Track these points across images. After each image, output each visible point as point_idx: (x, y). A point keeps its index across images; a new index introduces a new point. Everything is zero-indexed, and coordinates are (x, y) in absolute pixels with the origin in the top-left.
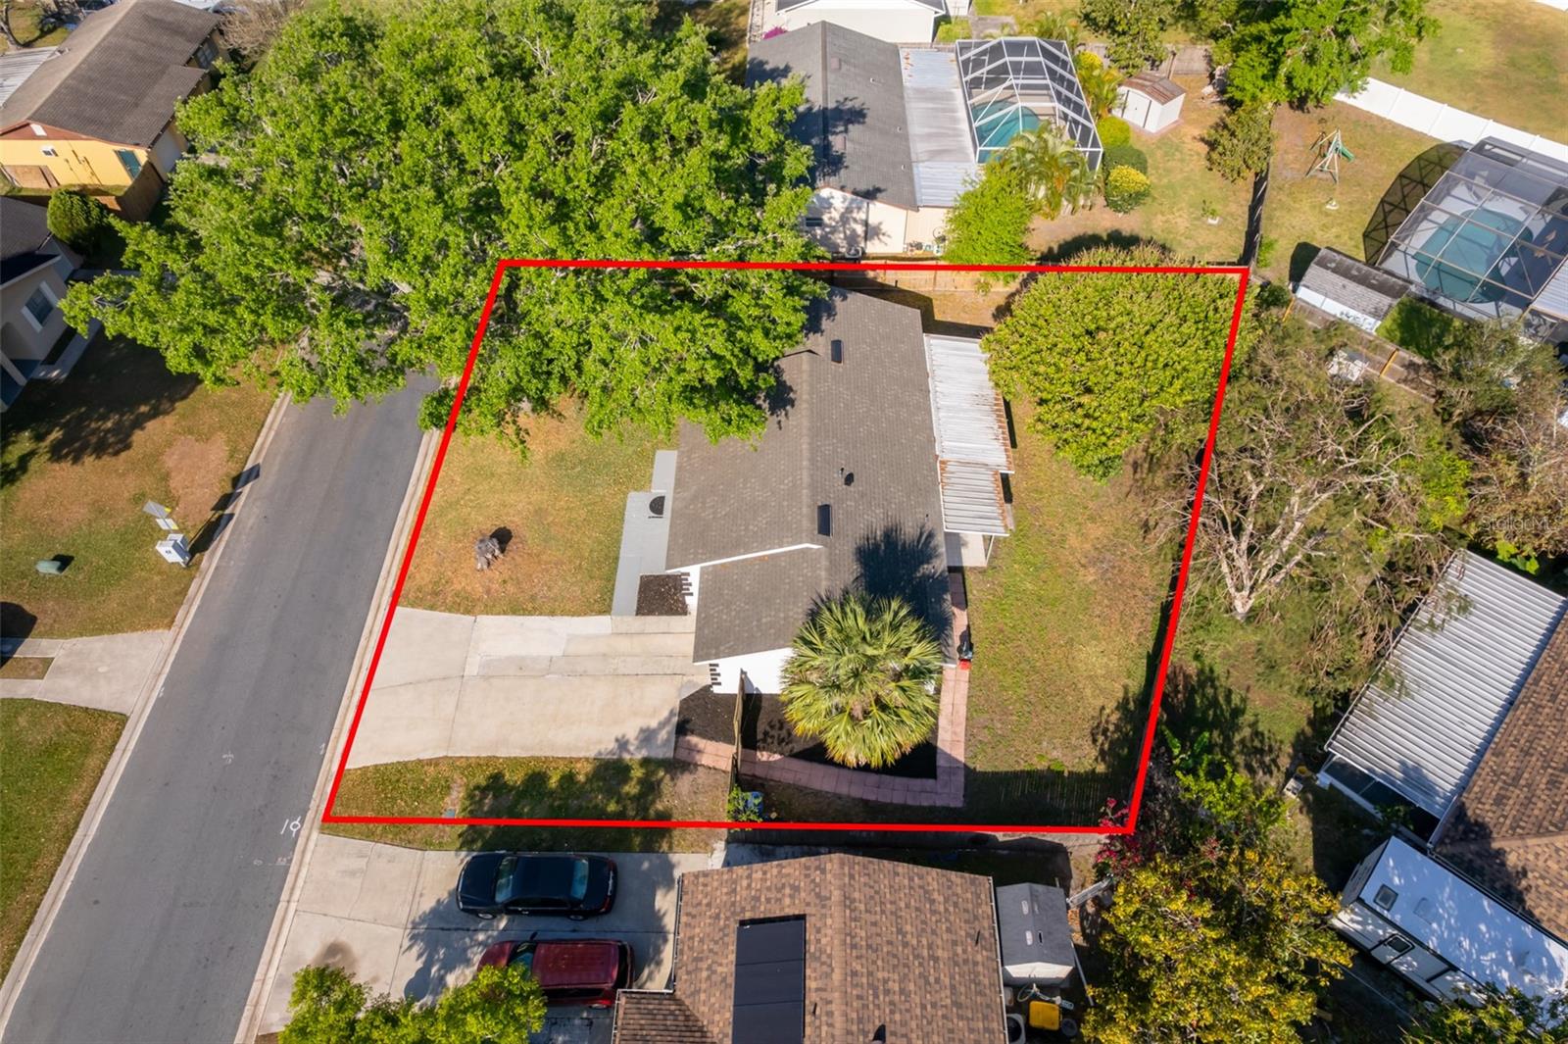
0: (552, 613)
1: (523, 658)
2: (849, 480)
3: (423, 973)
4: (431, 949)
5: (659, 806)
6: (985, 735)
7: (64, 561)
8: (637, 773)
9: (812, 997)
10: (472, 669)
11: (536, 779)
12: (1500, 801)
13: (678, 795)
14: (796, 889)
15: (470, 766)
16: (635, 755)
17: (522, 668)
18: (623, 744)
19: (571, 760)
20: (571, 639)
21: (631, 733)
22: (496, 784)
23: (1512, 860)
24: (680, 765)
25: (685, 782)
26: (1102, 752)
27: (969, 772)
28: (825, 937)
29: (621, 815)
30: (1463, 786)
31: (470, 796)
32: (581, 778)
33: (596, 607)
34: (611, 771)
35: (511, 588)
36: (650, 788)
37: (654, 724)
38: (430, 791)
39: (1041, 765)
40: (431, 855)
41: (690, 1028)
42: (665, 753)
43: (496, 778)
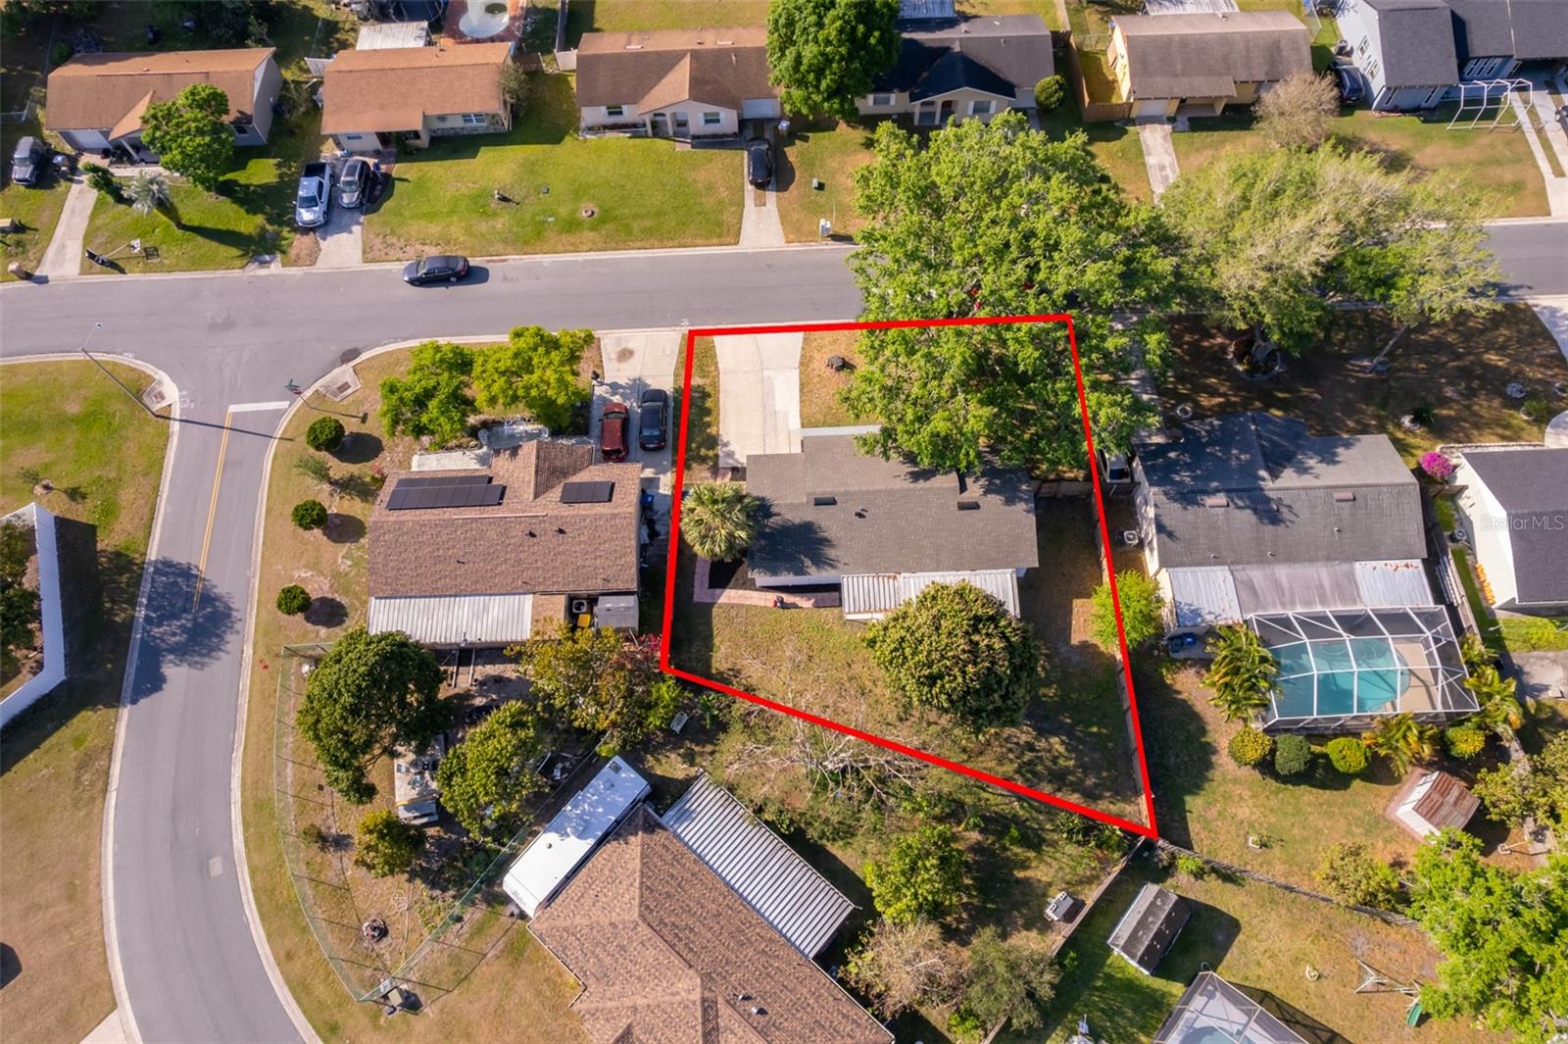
0: (802, 402)
1: (773, 394)
2: (860, 515)
3: (621, 387)
4: (629, 387)
5: (695, 465)
6: (733, 613)
7: (821, 187)
8: (711, 453)
10: (766, 373)
11: (709, 412)
12: (664, 846)
13: (700, 472)
15: (715, 385)
16: (720, 451)
17: (768, 394)
18: (726, 445)
19: (718, 425)
20: (786, 414)
21: (731, 448)
22: (705, 395)
23: (632, 839)
24: (715, 471)
25: (708, 474)
26: (722, 673)
27: (712, 605)
29: (691, 450)
30: (677, 837)
31: (700, 387)
32: (709, 430)
33: (806, 421)
34: (713, 442)
35: (816, 380)
36: (703, 460)
37: (736, 457)
38: (702, 371)
39: (717, 641)
40: (672, 378)
41: (576, 471)
42: (721, 464)
43: (709, 395)
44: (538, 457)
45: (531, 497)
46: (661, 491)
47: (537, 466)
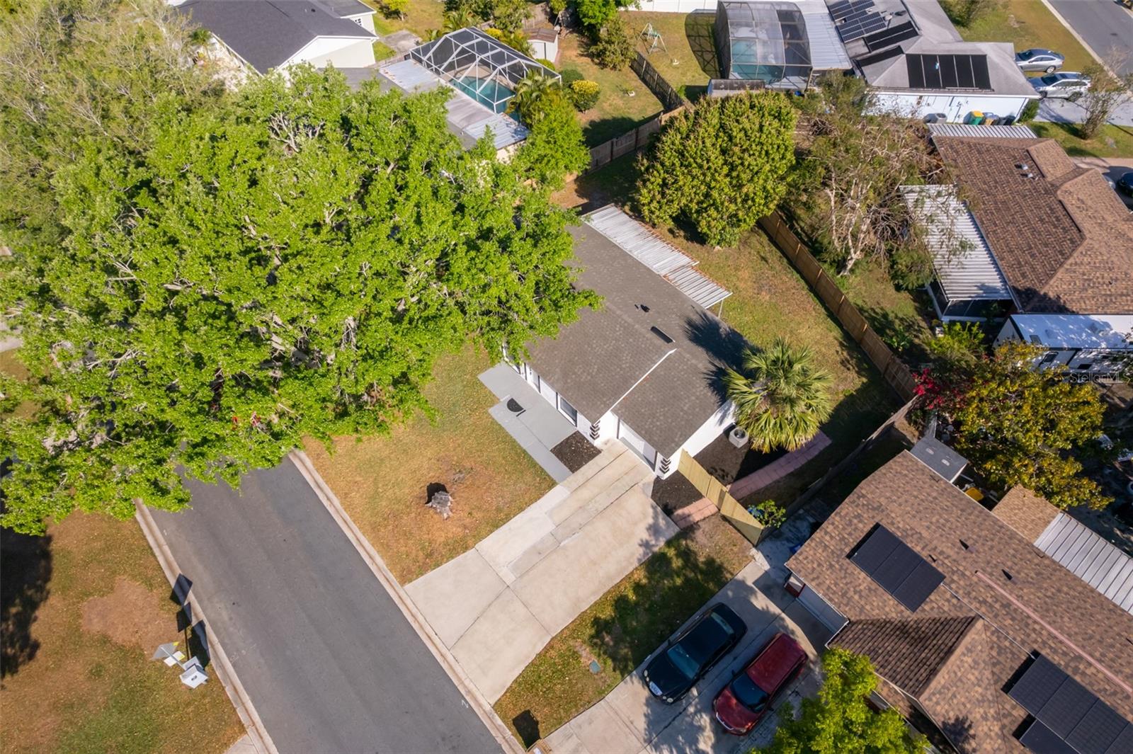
0: (521, 509)
1: (534, 547)
2: (645, 309)
4: (672, 743)
5: (702, 559)
8: (671, 552)
9: (924, 554)
10: (510, 578)
11: (621, 603)
12: (1023, 275)
13: (704, 545)
14: (858, 516)
15: (572, 631)
16: (659, 545)
17: (539, 553)
18: (646, 545)
19: (629, 577)
20: (550, 514)
21: (645, 536)
22: (601, 626)
23: (1051, 295)
24: (688, 530)
25: (699, 535)
26: (857, 372)
28: (899, 522)
29: (687, 580)
30: (1004, 281)
31: (594, 645)
32: (644, 581)
33: (543, 486)
34: (656, 563)
35: (478, 515)
36: (686, 555)
37: (651, 521)
38: (566, 664)
39: (841, 397)
40: (610, 697)
41: (881, 626)
42: (673, 530)
43: (596, 622)
44: (933, 672)
45: (979, 625)
46: (767, 567)
47: (943, 660)
